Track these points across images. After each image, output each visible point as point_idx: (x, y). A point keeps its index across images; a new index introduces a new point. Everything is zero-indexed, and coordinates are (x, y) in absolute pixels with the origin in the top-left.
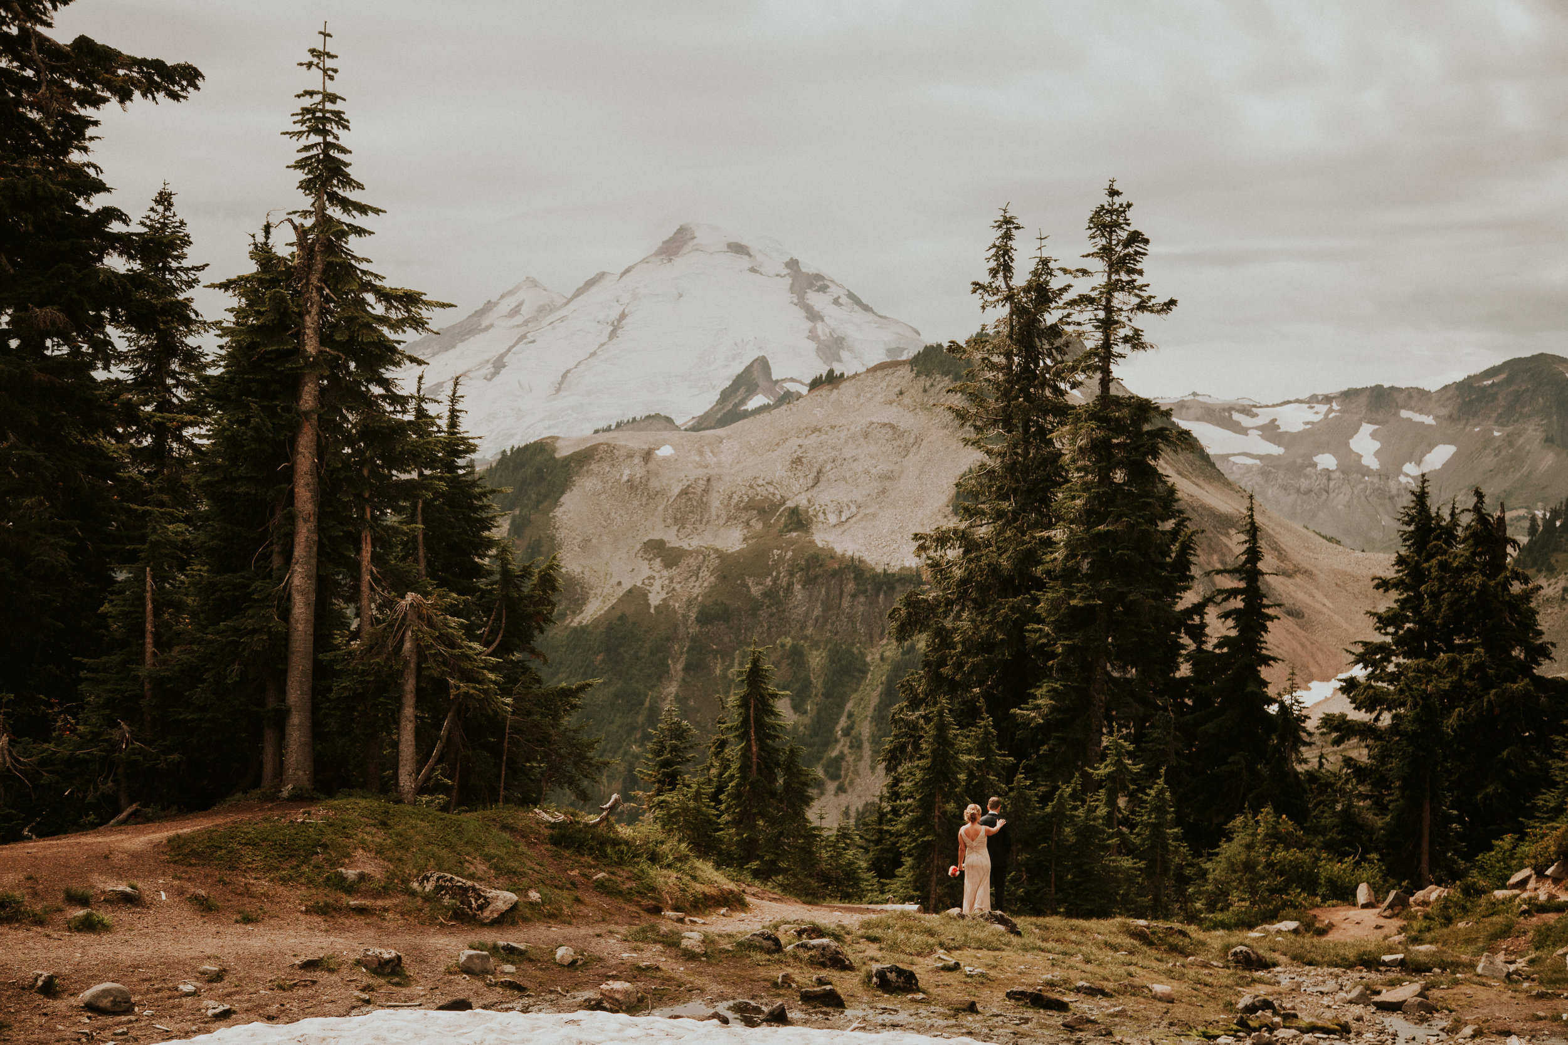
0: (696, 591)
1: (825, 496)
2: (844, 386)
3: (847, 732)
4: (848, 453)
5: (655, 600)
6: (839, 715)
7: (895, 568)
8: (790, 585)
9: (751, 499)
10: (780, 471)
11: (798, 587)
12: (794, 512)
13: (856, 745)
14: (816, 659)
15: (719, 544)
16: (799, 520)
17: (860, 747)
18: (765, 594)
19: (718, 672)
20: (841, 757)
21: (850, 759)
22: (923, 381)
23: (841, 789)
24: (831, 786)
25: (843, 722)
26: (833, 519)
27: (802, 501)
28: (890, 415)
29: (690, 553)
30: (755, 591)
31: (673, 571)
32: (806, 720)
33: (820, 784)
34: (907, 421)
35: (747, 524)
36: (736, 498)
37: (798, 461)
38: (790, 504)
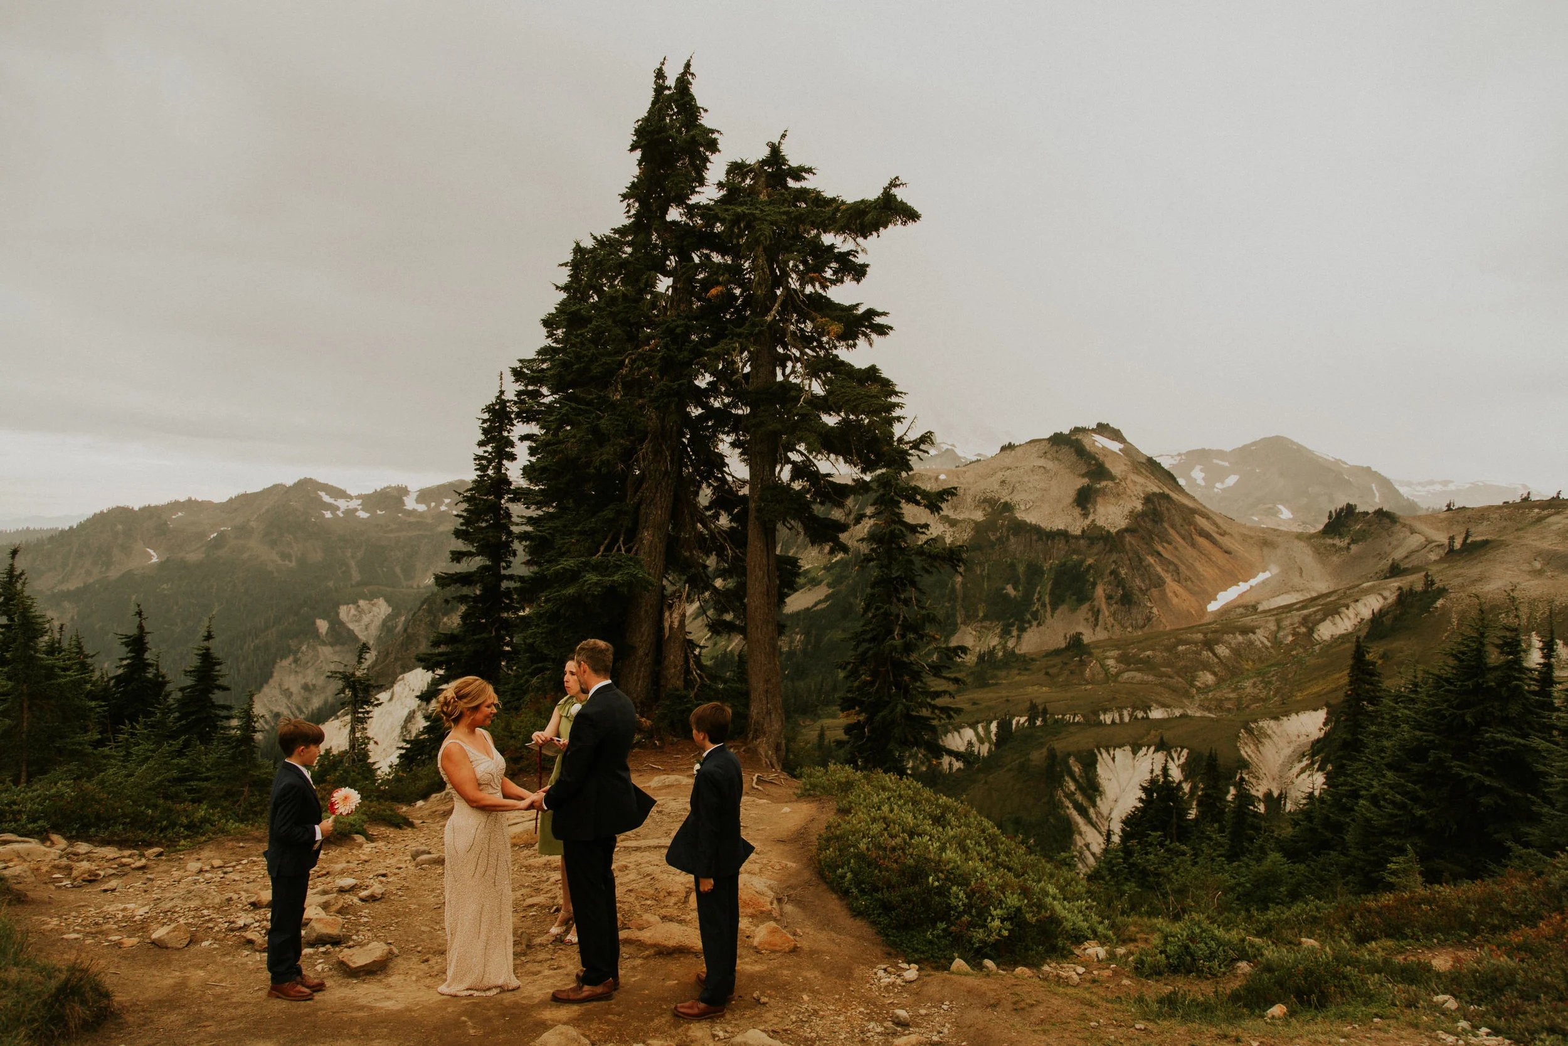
0: (965, 537)
1: (1016, 498)
2: (1017, 449)
3: (1039, 600)
4: (1025, 479)
5: (948, 541)
6: (1034, 592)
7: (1055, 529)
8: (1008, 535)
9: (985, 498)
10: (996, 487)
11: (1011, 537)
12: (1006, 504)
13: (1044, 605)
14: (1021, 569)
15: (973, 517)
16: (1008, 507)
17: (1045, 606)
18: (997, 539)
19: (978, 572)
20: (1038, 611)
21: (1042, 612)
22: (1055, 448)
23: (1039, 625)
24: (1035, 623)
25: (1036, 596)
26: (1023, 507)
27: (1008, 499)
28: (1042, 462)
29: (961, 521)
30: (993, 538)
31: (954, 529)
32: (1020, 594)
33: (1029, 622)
34: (1050, 465)
35: (984, 509)
36: (978, 498)
37: (1003, 482)
38: (1002, 501)
